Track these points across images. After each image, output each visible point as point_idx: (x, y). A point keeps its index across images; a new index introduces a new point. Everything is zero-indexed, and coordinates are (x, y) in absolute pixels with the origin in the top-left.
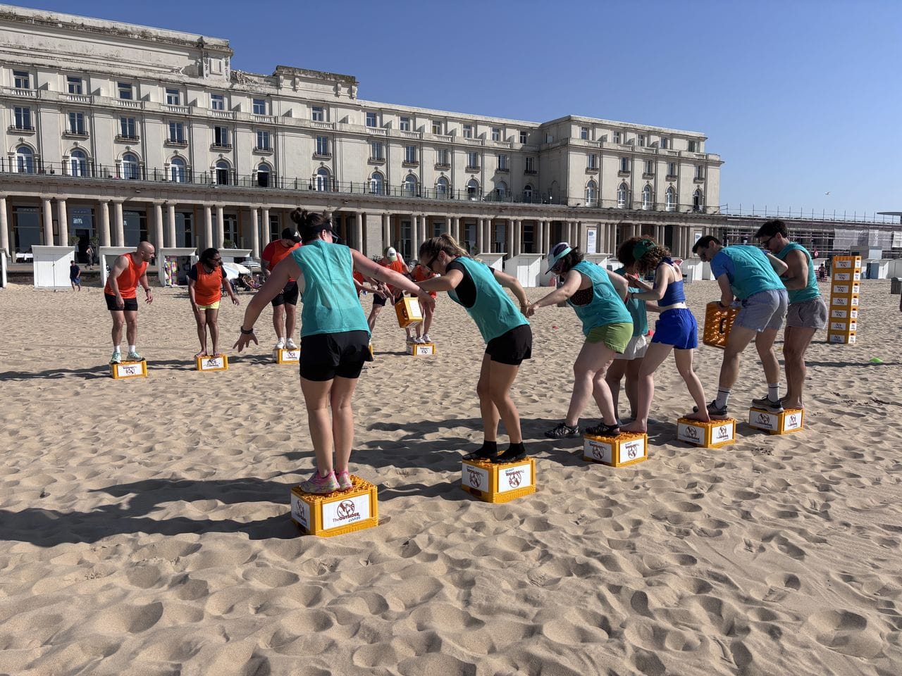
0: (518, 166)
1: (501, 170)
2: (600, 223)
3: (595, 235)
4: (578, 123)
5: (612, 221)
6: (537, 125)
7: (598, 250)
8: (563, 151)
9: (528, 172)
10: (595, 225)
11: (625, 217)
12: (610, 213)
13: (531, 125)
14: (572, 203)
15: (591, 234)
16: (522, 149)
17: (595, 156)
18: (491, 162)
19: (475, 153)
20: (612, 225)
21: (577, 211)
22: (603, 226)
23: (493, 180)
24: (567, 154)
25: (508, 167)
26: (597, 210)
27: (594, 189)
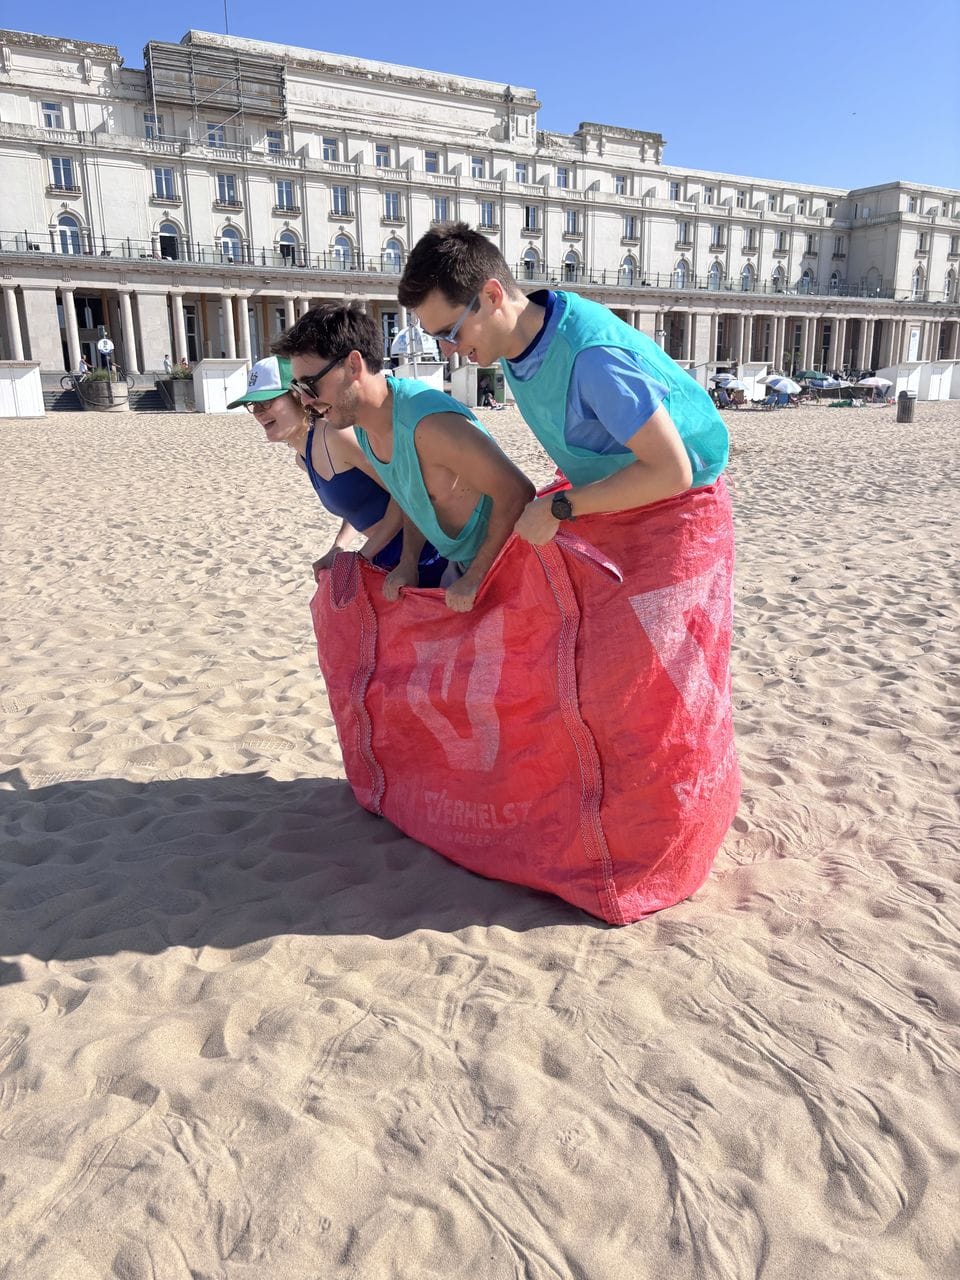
0: (826, 247)
1: (810, 253)
2: (925, 321)
3: (917, 338)
4: (908, 191)
5: (937, 319)
6: (844, 193)
7: (919, 357)
8: (892, 228)
9: (837, 256)
10: (919, 324)
11: (951, 313)
12: (936, 309)
13: (840, 194)
14: (899, 296)
15: (914, 335)
16: (833, 226)
17: (925, 233)
18: (799, 242)
19: (784, 231)
20: (936, 323)
21: (901, 307)
22: (927, 325)
23: (801, 264)
24: (898, 233)
25: (817, 251)
26: (922, 305)
27: (921, 276)
